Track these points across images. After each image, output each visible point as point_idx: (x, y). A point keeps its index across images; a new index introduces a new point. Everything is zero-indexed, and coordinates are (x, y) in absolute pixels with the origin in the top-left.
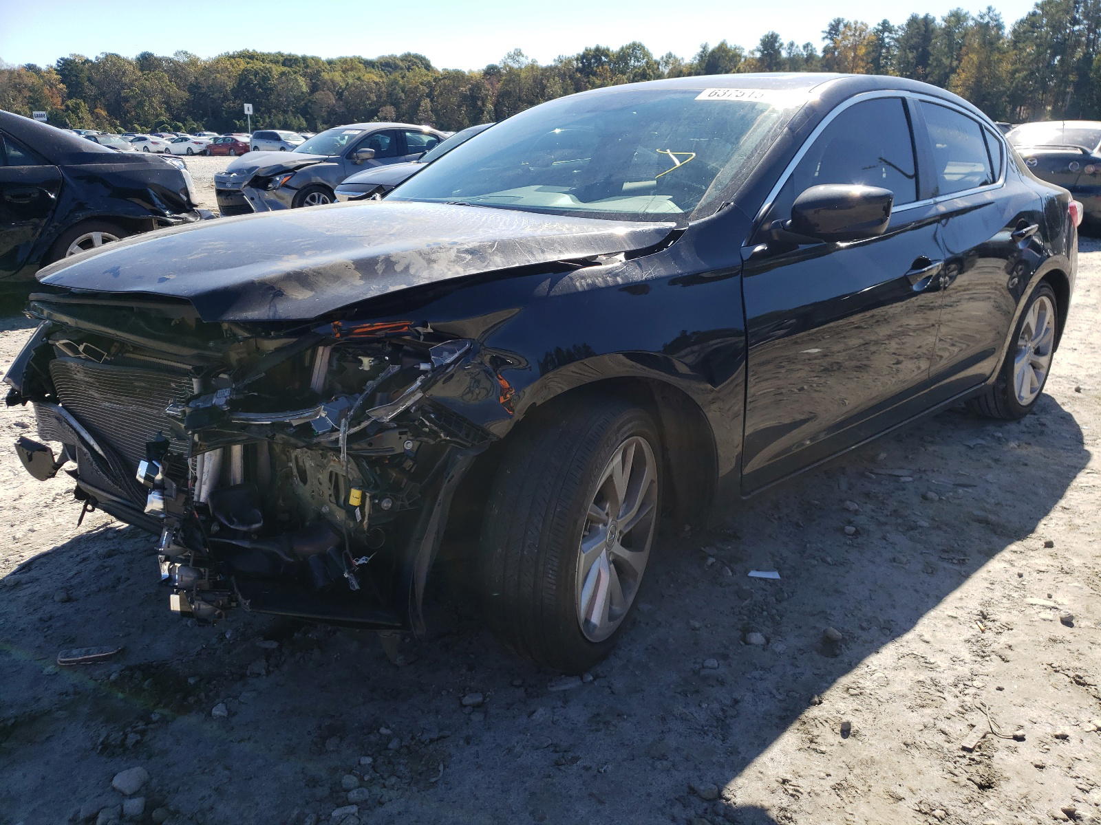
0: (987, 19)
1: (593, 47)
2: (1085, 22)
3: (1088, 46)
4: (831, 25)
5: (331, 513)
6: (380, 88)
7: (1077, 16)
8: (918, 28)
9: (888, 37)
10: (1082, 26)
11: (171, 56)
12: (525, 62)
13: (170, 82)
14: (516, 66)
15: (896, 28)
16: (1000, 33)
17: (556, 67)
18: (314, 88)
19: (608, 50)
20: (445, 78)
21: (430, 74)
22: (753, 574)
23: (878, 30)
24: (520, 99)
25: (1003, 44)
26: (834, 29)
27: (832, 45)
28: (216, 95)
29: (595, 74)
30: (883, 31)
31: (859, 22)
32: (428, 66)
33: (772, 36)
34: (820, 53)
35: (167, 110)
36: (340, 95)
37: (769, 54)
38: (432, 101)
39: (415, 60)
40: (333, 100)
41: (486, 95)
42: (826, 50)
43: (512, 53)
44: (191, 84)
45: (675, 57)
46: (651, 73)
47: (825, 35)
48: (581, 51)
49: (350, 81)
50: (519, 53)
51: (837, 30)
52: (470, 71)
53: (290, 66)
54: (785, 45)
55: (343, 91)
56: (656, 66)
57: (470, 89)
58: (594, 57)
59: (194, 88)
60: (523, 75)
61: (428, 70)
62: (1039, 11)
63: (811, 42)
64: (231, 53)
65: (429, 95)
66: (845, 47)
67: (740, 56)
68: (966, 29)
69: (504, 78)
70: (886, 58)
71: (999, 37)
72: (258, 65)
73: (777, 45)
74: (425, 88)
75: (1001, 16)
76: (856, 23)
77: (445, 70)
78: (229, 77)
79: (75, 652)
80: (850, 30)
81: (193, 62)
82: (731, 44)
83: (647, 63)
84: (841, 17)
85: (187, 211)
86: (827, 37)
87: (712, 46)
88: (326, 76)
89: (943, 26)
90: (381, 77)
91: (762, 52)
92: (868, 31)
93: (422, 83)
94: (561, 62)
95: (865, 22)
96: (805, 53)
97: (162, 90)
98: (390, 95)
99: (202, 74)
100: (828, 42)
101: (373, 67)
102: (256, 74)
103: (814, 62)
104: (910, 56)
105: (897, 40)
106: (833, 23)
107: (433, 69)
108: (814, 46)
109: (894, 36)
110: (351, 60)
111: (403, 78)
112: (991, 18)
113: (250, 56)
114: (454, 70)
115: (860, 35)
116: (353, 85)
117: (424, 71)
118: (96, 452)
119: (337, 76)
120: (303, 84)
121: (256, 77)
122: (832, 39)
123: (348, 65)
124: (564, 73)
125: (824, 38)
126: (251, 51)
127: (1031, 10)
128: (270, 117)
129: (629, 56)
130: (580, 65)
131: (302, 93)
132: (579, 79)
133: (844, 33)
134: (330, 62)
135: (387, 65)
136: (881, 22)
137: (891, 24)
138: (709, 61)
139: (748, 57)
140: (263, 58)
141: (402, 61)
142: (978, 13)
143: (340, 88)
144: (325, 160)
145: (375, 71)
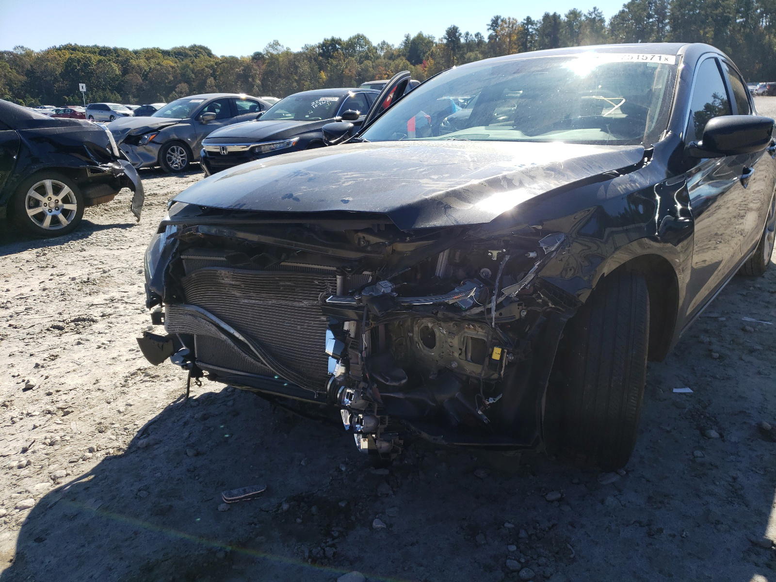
0: (593, 16)
1: (329, 38)
2: (656, 16)
3: (658, 32)
4: (492, 20)
5: (460, 367)
6: (176, 70)
7: (651, 12)
8: (550, 22)
9: (531, 28)
10: (654, 19)
11: (11, 50)
12: (282, 49)
13: (11, 69)
14: (275, 52)
15: (536, 22)
16: (603, 24)
17: (304, 53)
18: (125, 72)
19: (340, 40)
20: (223, 62)
21: (212, 59)
22: (675, 390)
23: (524, 23)
24: (280, 76)
25: (605, 32)
26: (495, 23)
27: (494, 34)
28: (48, 78)
29: (332, 57)
30: (527, 24)
31: (511, 18)
32: (210, 54)
33: (454, 28)
34: (486, 40)
35: (10, 90)
36: (145, 76)
37: (452, 41)
38: (215, 79)
39: (199, 50)
40: (140, 80)
41: (256, 74)
42: (490, 37)
43: (272, 43)
44: (28, 70)
45: (387, 44)
46: (372, 56)
47: (489, 27)
48: (321, 41)
49: (153, 66)
50: (277, 43)
51: (497, 24)
52: (242, 57)
53: (105, 56)
54: (463, 34)
55: (148, 73)
56: (374, 51)
57: (243, 70)
58: (330, 45)
59: (30, 73)
60: (281, 59)
61: (210, 57)
62: (626, 10)
63: (480, 32)
64: (58, 46)
65: (213, 75)
66: (503, 35)
67: (432, 42)
68: (581, 22)
69: (267, 61)
70: (531, 42)
71: (603, 28)
72: (80, 55)
73: (457, 34)
74: (209, 70)
75: (603, 14)
76: (509, 19)
77: (222, 56)
78: (58, 64)
79: (235, 492)
80: (506, 23)
81: (29, 54)
82: (425, 34)
83: (368, 48)
84: (499, 15)
85: (112, 162)
86: (490, 29)
87: (413, 36)
88: (134, 62)
89: (566, 20)
90: (176, 63)
91: (448, 39)
92: (517, 24)
93: (206, 67)
94: (307, 49)
95: (515, 18)
96: (476, 40)
97: (5, 75)
98: (183, 75)
99: (35, 63)
100: (491, 32)
101: (169, 55)
102: (79, 61)
103: (483, 46)
104: (547, 40)
105: (537, 30)
106: (494, 19)
107: (213, 55)
108: (482, 35)
109: (535, 27)
110: (152, 50)
111: (192, 63)
112: (596, 15)
113: (73, 49)
114: (230, 57)
115: (512, 27)
116: (154, 69)
117: (206, 57)
118: (237, 338)
119: (142, 62)
120: (117, 69)
121: (78, 64)
122: (494, 30)
123: (150, 54)
124: (310, 56)
125: (488, 29)
126: (73, 44)
127: (621, 9)
128: (92, 94)
129: (355, 44)
130: (321, 51)
131: (116, 75)
132: (321, 61)
133: (502, 25)
134: (136, 52)
135: (179, 53)
136: (526, 18)
137: (533, 19)
138: (411, 46)
139: (438, 43)
140: (83, 49)
141: (190, 50)
142: (588, 12)
143: (145, 71)
144: (180, 122)
145: (171, 58)
